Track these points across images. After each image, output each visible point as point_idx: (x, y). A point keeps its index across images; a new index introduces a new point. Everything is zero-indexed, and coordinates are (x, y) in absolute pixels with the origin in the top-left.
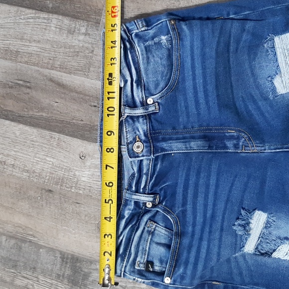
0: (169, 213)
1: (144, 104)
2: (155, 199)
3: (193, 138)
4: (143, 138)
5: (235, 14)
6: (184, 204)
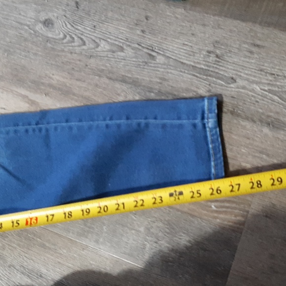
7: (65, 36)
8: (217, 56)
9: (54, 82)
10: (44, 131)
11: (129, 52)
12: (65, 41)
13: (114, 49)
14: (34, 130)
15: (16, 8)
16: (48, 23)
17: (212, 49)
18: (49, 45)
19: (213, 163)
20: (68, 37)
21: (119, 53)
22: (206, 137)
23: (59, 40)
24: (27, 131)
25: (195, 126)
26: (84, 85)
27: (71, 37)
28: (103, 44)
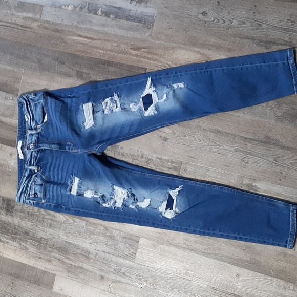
0: (43, 174)
1: (36, 129)
2: (38, 168)
3: (54, 144)
4: (34, 142)
5: (71, 94)
6: (49, 171)
7: (214, 20)
8: (292, 22)
9: (212, 43)
10: (209, 72)
11: (248, 24)
12: (215, 22)
13: (241, 23)
14: (204, 72)
15: (186, 7)
16: (204, 14)
17: (289, 18)
18: (207, 25)
19: (294, 80)
20: (216, 20)
21: (243, 25)
22: (290, 68)
23: (212, 21)
24: (201, 72)
25: (284, 64)
26: (228, 42)
27: (217, 19)
28: (234, 21)
